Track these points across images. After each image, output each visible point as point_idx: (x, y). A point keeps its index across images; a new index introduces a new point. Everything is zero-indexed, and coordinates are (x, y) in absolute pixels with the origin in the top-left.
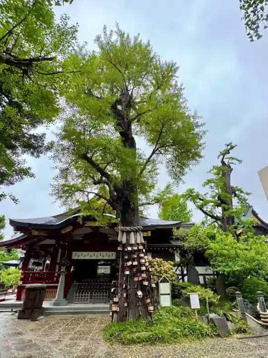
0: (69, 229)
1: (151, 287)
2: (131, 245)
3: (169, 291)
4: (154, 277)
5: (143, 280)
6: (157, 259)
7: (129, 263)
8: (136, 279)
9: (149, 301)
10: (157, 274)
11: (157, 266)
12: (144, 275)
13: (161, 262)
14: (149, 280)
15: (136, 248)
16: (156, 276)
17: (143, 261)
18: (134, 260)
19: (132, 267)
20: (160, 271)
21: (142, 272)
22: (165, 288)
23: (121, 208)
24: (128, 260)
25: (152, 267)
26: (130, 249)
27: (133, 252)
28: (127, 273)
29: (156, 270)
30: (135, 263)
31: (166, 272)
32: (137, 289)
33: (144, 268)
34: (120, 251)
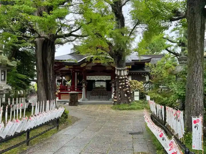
0: (85, 64)
1: (130, 93)
2: (122, 76)
3: (138, 95)
4: (132, 89)
5: (127, 90)
6: (134, 80)
7: (121, 84)
8: (124, 90)
9: (129, 98)
10: (134, 88)
11: (134, 84)
12: (127, 88)
13: (136, 82)
14: (130, 90)
15: (124, 78)
16: (133, 88)
17: (127, 83)
18: (123, 82)
19: (122, 85)
20: (136, 86)
21: (127, 87)
22: (137, 94)
23: (117, 60)
24: (120, 83)
25: (131, 84)
26: (121, 78)
27: (122, 79)
28: (120, 87)
29: (133, 86)
30: (124, 84)
31: (138, 87)
32: (125, 93)
33: (127, 86)
34: (116, 78)
